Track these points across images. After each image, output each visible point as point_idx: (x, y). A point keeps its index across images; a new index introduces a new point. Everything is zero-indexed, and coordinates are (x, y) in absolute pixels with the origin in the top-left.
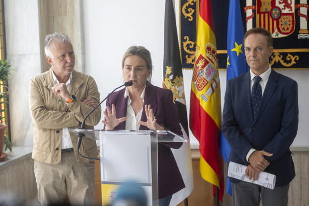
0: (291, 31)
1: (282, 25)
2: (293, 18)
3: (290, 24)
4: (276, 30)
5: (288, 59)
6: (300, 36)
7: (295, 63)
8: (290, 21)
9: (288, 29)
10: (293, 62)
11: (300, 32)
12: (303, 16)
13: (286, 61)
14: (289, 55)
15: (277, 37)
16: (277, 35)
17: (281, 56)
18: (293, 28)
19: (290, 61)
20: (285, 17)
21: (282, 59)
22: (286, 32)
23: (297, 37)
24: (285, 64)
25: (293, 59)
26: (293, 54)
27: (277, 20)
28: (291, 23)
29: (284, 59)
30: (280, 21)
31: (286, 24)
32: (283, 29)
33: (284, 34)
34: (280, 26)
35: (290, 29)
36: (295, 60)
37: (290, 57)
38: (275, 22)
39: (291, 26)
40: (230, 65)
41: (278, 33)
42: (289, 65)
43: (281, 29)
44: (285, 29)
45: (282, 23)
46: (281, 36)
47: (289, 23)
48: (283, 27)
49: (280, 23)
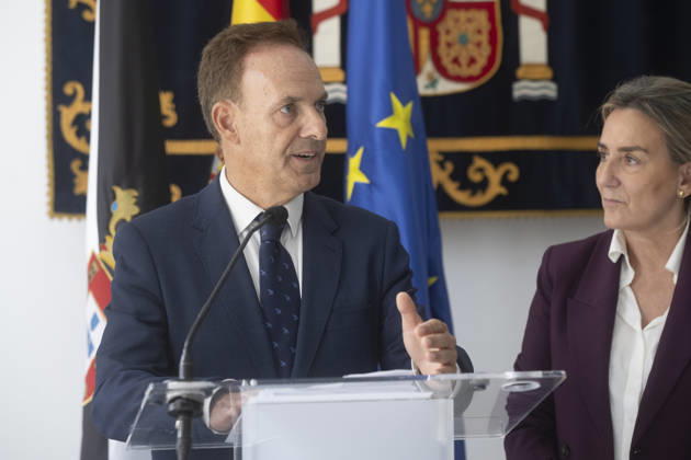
0: (486, 70)
1: (449, 45)
2: (492, 19)
3: (479, 45)
4: (428, 67)
5: (475, 177)
6: (521, 90)
7: (503, 191)
8: (479, 32)
9: (472, 61)
10: (495, 189)
11: (520, 72)
12: (532, 13)
13: (465, 184)
14: (479, 162)
15: (430, 92)
16: (433, 83)
17: (449, 166)
18: (491, 59)
19: (484, 185)
20: (463, 15)
21: (453, 177)
22: (465, 71)
23: (509, 90)
24: (461, 197)
25: (495, 176)
26: (496, 158)
27: (433, 27)
28: (484, 38)
29: (460, 176)
30: (441, 28)
31: (464, 40)
32: (456, 61)
33: (458, 79)
34: (442, 50)
35: (482, 62)
36: (504, 181)
37: (481, 170)
38: (424, 34)
39: (486, 50)
40: (372, 185)
41: (437, 75)
42: (480, 199)
43: (446, 62)
44: (464, 61)
45: (449, 38)
46: (445, 87)
47: (477, 38)
48: (453, 53)
49: (443, 39)
